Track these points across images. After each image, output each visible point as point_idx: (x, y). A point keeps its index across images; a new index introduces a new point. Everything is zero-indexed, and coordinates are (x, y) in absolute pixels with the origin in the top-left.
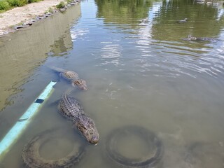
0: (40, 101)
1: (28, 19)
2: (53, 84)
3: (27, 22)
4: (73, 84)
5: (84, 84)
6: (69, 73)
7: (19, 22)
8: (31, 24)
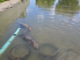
0: (15, 35)
1: (10, 5)
2: (19, 29)
3: (10, 6)
4: (27, 29)
5: (30, 29)
6: (25, 25)
7: (7, 6)
8: (12, 7)
